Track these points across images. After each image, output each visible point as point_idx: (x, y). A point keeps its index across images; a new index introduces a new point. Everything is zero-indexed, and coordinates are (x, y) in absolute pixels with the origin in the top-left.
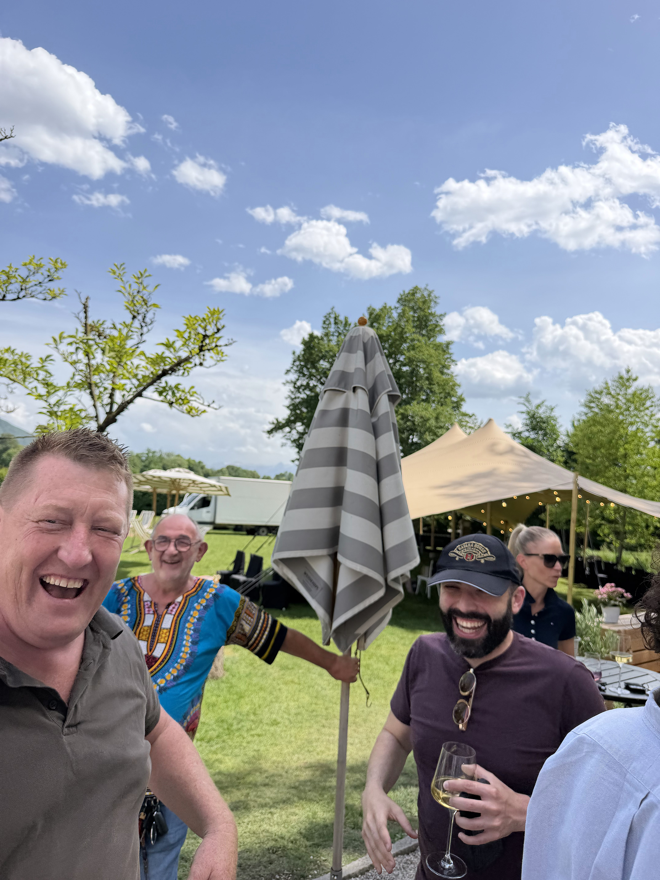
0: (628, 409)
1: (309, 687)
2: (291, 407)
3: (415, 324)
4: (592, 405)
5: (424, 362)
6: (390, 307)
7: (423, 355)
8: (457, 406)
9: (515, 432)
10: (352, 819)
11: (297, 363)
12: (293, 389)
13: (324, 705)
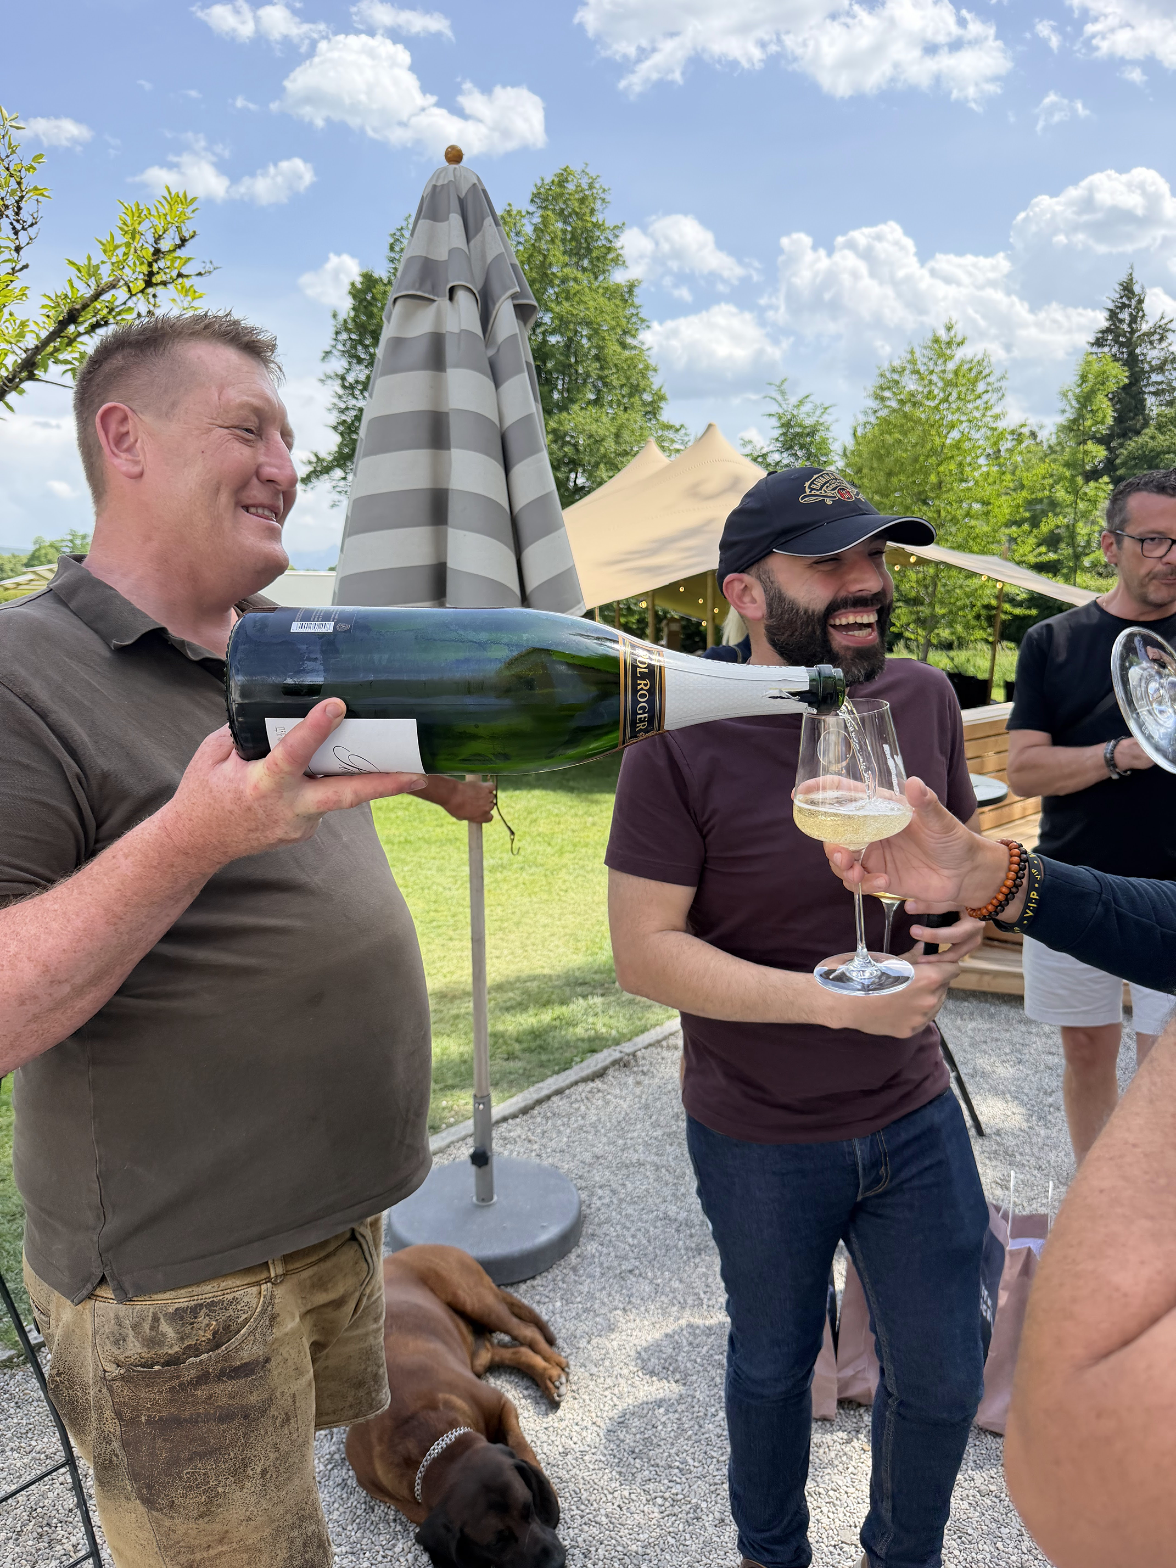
0: (946, 400)
1: (423, 889)
2: (341, 428)
3: (569, 247)
4: (887, 394)
5: (588, 324)
6: (519, 212)
7: (587, 309)
8: (652, 411)
9: (756, 454)
10: (504, 1047)
11: (344, 336)
12: (341, 391)
13: (449, 910)
